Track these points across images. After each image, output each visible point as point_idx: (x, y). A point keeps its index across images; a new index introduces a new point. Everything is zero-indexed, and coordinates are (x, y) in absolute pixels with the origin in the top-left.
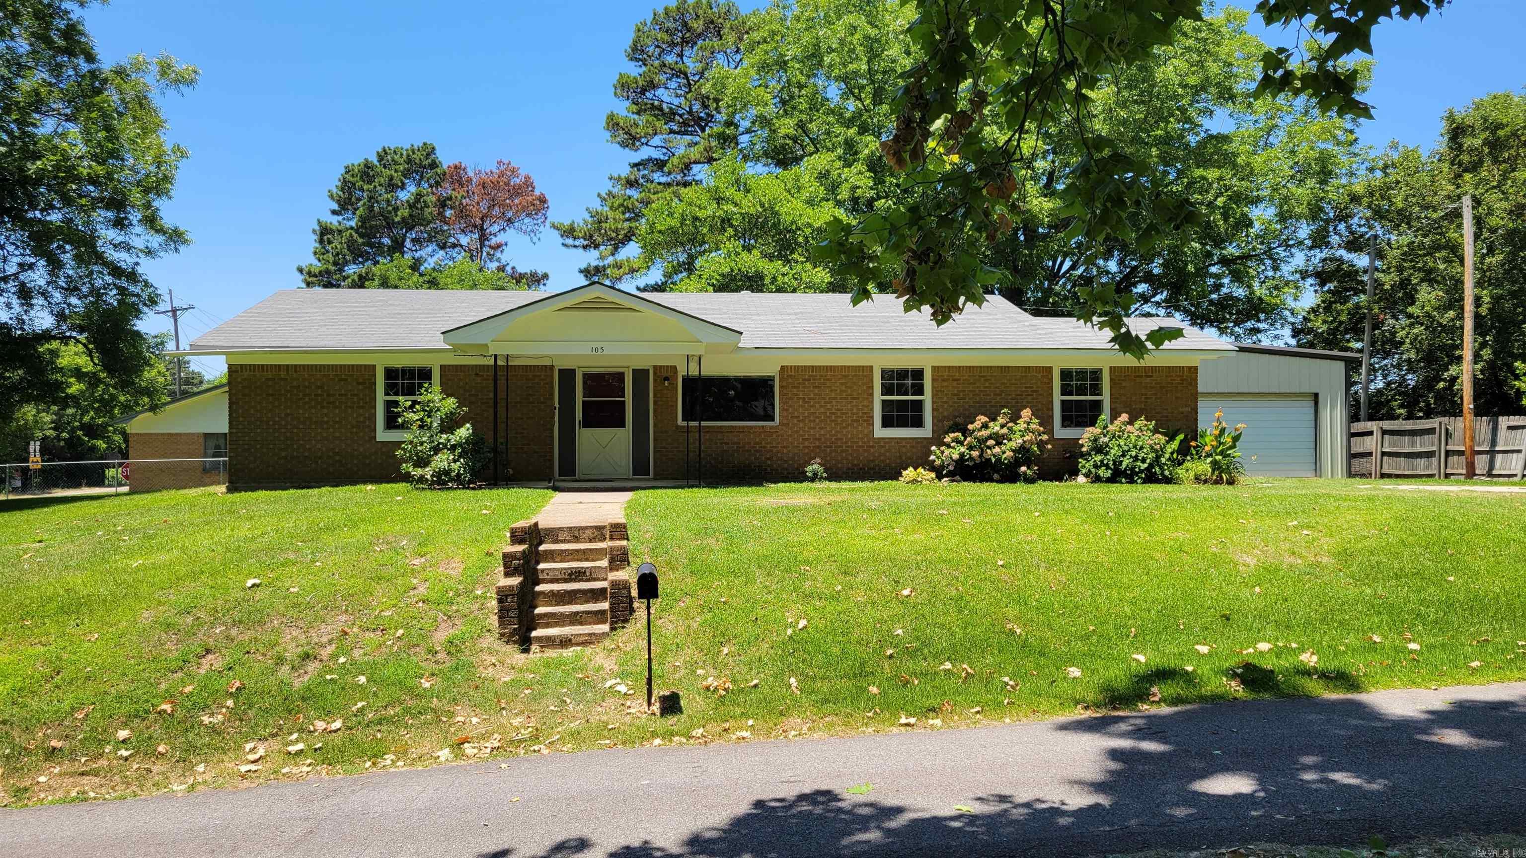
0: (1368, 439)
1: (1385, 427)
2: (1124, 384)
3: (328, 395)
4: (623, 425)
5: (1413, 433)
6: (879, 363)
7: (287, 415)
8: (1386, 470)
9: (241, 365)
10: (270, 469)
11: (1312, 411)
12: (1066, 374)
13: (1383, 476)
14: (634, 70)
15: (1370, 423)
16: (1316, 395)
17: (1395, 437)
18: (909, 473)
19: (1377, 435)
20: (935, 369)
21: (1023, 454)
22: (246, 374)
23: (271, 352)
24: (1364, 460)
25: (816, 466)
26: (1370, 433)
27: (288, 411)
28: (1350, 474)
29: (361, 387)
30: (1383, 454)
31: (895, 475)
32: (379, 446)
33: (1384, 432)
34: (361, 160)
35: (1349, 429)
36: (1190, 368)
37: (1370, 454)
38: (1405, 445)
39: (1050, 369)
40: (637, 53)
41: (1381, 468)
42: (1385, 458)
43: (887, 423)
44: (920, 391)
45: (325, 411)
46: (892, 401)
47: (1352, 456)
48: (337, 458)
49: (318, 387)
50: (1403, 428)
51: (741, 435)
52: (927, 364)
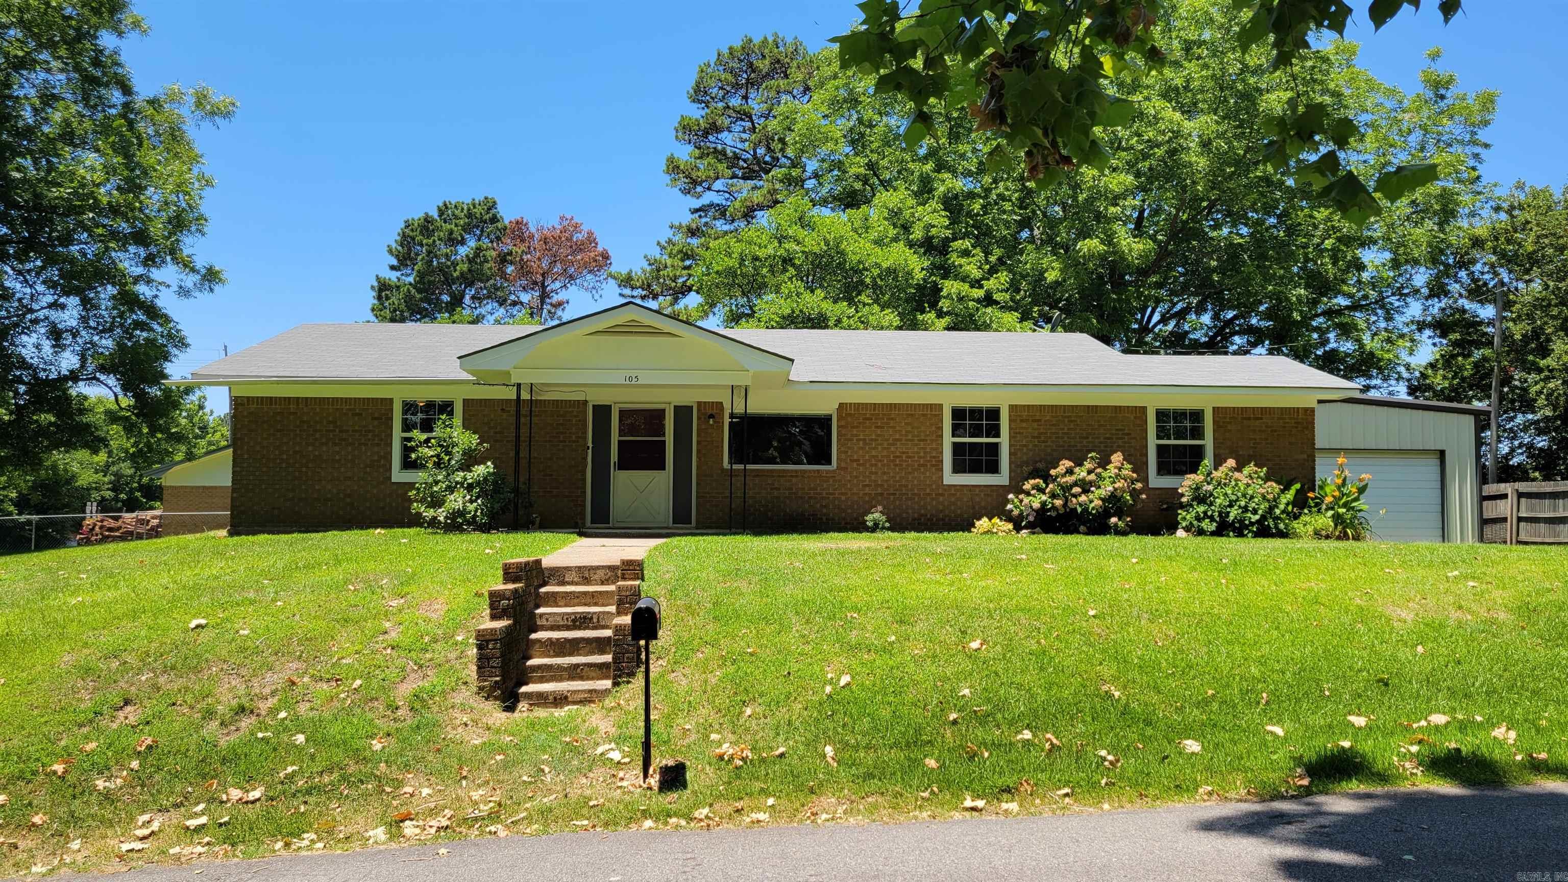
0: (1501, 503)
1: (1521, 490)
2: (1229, 427)
3: (341, 431)
4: (663, 467)
5: (1554, 496)
6: (949, 401)
7: (295, 452)
8: (1523, 537)
9: (248, 398)
10: (276, 512)
11: (1437, 469)
12: (1162, 415)
13: (1519, 542)
14: (696, 113)
15: (1503, 485)
16: (1442, 454)
17: (1533, 501)
18: (983, 523)
19: (1512, 498)
20: (1012, 408)
21: (1114, 504)
22: (253, 407)
23: (278, 382)
24: (1498, 526)
25: (877, 515)
26: (1504, 496)
27: (297, 448)
28: (1481, 539)
29: (376, 423)
30: (1520, 519)
31: (967, 526)
32: (395, 487)
33: (1520, 495)
34: (421, 215)
35: (1481, 490)
36: (1306, 410)
37: (1505, 520)
38: (1545, 510)
39: (1143, 410)
40: (700, 94)
41: (1518, 535)
42: (1522, 524)
43: (958, 468)
44: (994, 431)
45: (337, 449)
46: (965, 443)
47: (1484, 521)
48: (348, 500)
49: (329, 422)
50: (1542, 490)
51: (794, 480)
52: (1003, 402)
